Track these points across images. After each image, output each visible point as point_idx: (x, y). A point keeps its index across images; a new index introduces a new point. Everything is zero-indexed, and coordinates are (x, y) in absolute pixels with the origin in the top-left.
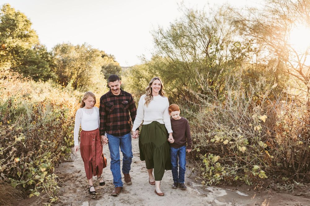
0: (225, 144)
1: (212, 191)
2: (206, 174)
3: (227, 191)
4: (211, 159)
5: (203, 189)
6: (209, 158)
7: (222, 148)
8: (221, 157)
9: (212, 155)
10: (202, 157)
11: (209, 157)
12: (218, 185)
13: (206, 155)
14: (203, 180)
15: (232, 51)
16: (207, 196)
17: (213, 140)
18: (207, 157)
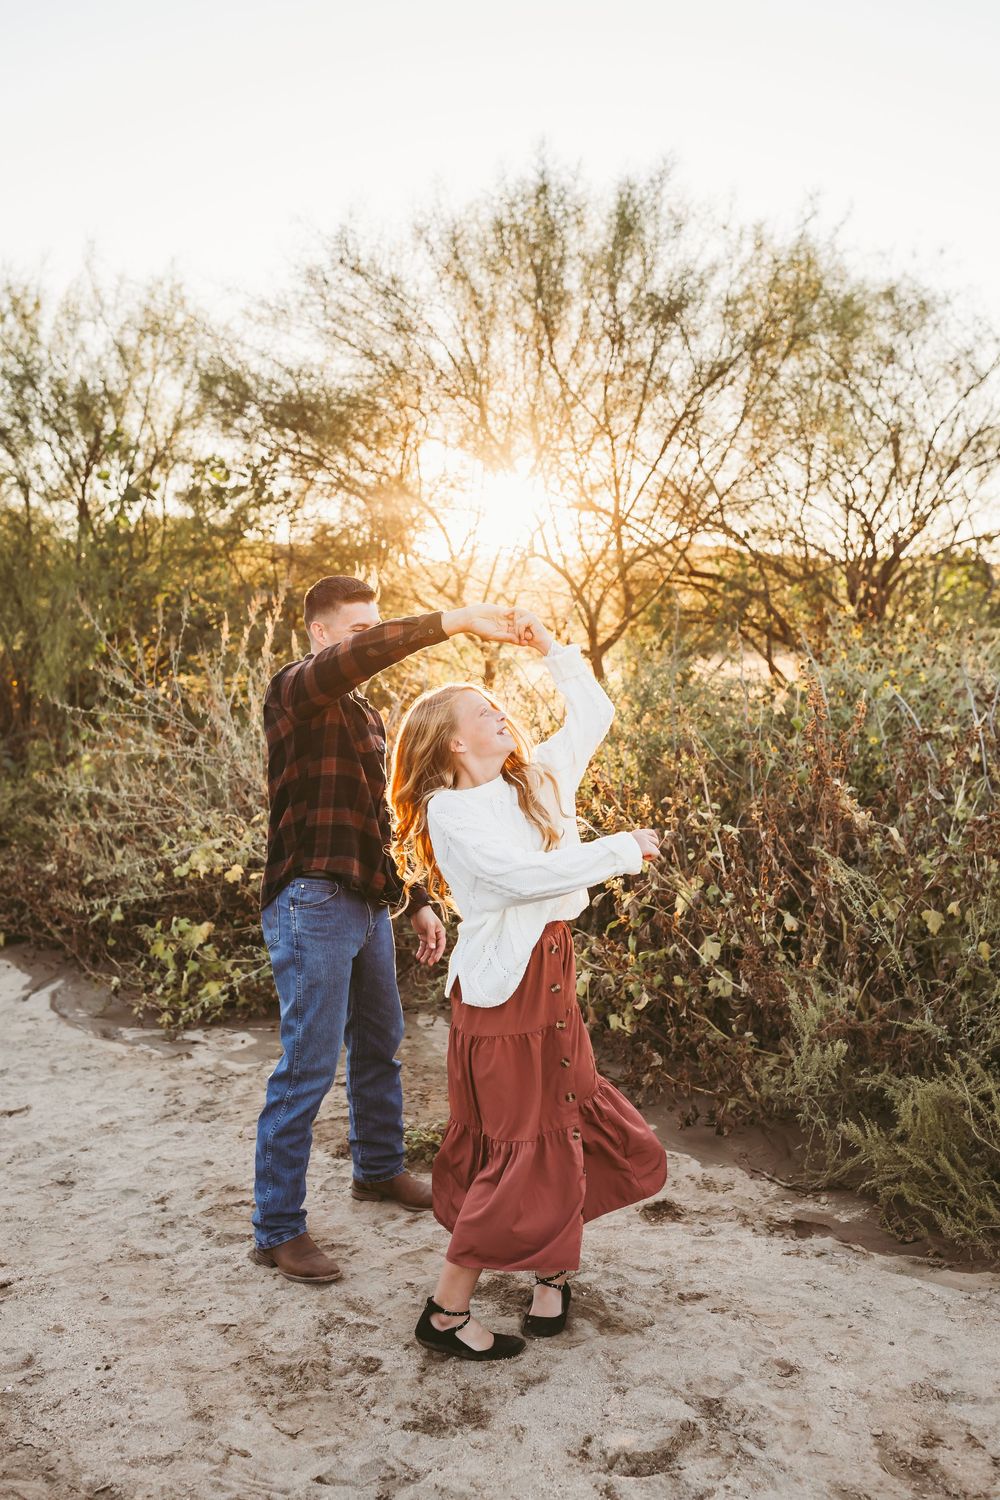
0: (231, 881)
1: (203, 1040)
2: (168, 993)
3: (254, 1034)
4: (181, 934)
5: (171, 1039)
6: (176, 934)
7: (217, 894)
8: (219, 924)
9: (184, 923)
10: (147, 932)
11: (175, 930)
12: (217, 1022)
13: (159, 924)
14: (164, 1010)
15: (192, 496)
16: (189, 1056)
17: (181, 871)
18: (167, 928)
